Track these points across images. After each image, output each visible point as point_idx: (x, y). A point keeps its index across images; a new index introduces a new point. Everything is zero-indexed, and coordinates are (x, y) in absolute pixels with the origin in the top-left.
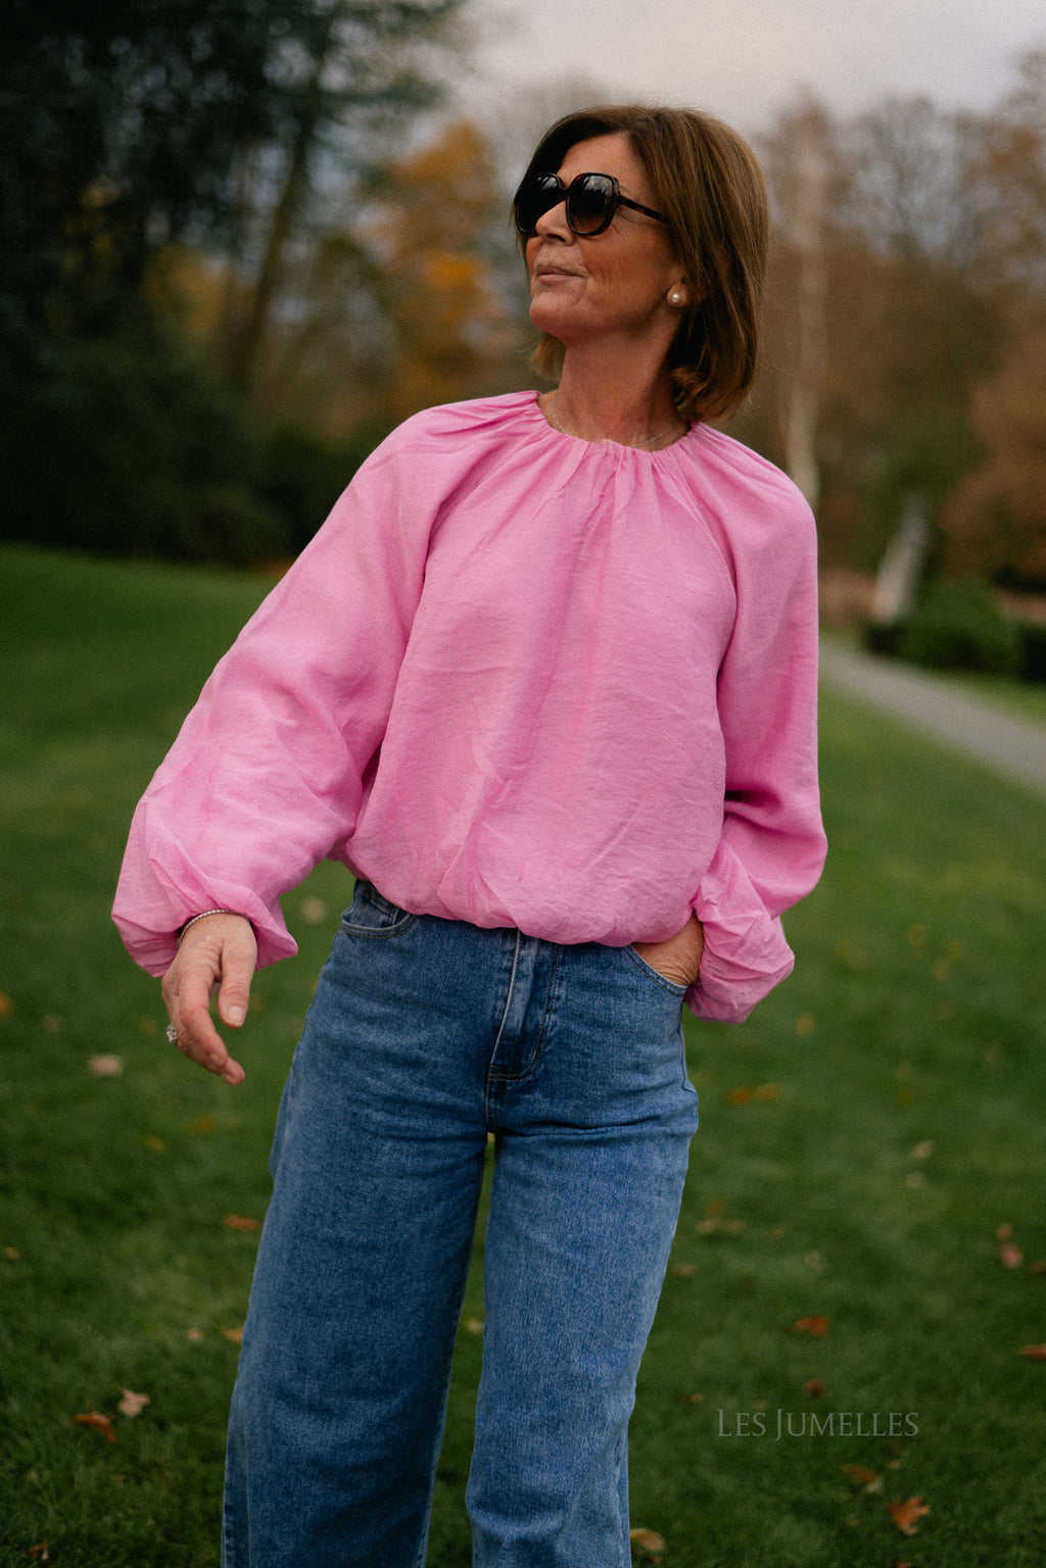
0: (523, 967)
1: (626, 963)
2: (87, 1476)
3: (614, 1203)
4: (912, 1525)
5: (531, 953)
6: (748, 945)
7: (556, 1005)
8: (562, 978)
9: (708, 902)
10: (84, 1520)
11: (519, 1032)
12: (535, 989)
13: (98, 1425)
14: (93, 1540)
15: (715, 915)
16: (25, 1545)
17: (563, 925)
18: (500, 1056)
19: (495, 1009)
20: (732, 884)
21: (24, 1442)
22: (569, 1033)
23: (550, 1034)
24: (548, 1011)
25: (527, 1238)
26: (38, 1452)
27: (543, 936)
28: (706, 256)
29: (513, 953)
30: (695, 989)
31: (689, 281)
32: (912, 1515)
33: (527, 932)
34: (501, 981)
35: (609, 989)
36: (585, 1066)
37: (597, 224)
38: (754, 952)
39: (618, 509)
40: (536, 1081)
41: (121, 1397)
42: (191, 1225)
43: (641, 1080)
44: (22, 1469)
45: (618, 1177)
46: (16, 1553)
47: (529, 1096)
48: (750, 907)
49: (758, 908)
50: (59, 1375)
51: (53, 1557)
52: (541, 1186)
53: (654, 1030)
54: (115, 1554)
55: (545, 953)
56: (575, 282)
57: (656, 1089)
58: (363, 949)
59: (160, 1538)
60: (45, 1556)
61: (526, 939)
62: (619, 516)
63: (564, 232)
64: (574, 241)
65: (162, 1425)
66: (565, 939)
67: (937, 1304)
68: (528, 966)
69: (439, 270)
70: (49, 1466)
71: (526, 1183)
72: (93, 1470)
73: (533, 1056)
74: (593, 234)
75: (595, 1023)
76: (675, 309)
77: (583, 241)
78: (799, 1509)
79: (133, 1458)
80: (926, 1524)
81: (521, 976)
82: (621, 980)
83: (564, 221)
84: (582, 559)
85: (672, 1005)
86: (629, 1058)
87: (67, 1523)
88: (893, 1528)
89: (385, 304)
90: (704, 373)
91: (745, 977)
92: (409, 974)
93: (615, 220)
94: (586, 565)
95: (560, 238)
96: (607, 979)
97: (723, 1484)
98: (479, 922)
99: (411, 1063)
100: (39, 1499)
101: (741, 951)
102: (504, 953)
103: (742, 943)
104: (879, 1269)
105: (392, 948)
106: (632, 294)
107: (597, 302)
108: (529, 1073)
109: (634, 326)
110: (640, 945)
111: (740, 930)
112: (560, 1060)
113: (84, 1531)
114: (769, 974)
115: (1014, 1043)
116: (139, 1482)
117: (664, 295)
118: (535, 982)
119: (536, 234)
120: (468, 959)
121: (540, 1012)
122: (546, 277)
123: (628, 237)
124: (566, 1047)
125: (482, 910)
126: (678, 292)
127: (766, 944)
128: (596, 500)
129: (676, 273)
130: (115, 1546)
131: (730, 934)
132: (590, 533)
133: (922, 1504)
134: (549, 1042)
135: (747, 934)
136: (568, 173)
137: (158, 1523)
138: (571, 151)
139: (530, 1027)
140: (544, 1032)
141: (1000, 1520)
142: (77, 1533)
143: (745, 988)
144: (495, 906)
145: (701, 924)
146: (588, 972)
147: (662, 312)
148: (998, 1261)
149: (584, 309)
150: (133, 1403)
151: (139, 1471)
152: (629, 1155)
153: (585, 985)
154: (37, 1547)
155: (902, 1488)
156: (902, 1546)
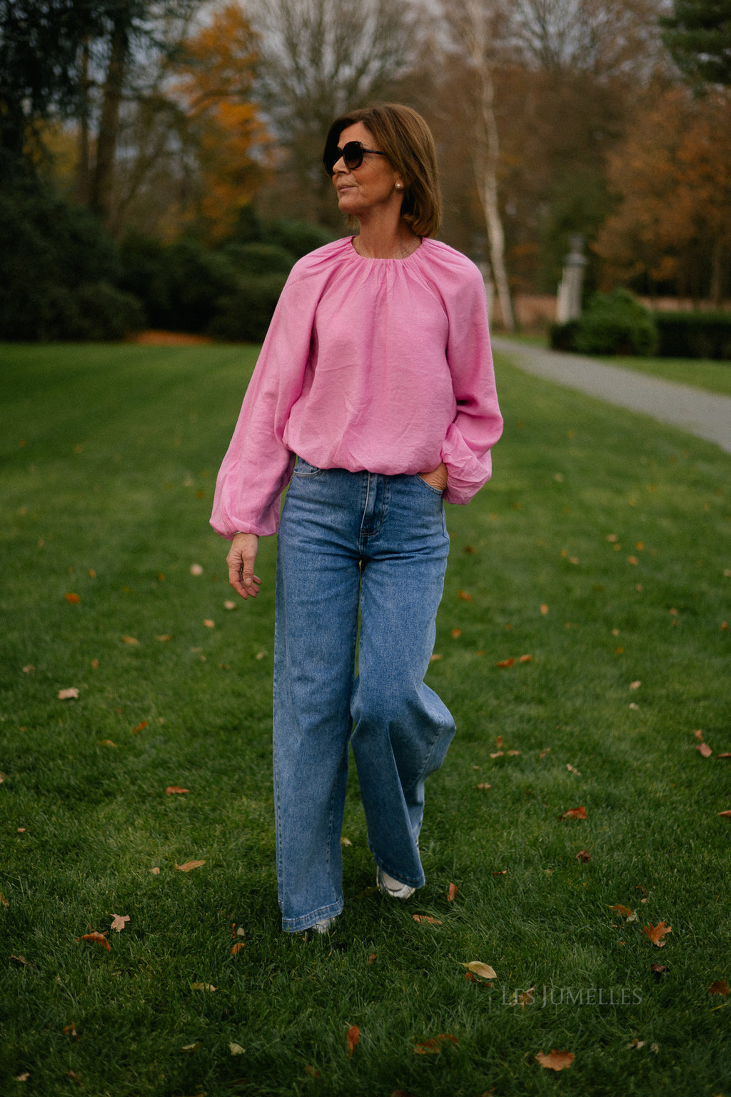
0: (372, 486)
1: (416, 481)
2: (95, 975)
3: (418, 590)
4: (661, 941)
5: (375, 479)
6: (465, 471)
7: (387, 501)
8: (389, 489)
9: (446, 454)
10: (97, 1005)
11: (372, 514)
12: (378, 495)
13: (98, 939)
14: (106, 1018)
15: (450, 460)
16: (59, 1028)
17: (387, 468)
18: (365, 525)
19: (361, 504)
20: (457, 445)
21: (49, 958)
22: (393, 513)
23: (385, 514)
24: (384, 503)
25: (383, 606)
26: (60, 965)
27: (380, 472)
28: (407, 165)
29: (367, 480)
30: (446, 493)
31: (402, 178)
32: (660, 934)
33: (372, 472)
34: (363, 492)
35: (409, 493)
36: (401, 526)
37: (357, 162)
38: (469, 474)
39: (389, 289)
40: (380, 535)
41: (112, 919)
42: (143, 797)
43: (425, 531)
44: (50, 975)
45: (419, 578)
46: (54, 1033)
47: (377, 543)
48: (465, 455)
49: (469, 454)
50: (66, 908)
51: (80, 1033)
52: (387, 585)
53: (430, 510)
54: (122, 1025)
55: (381, 479)
56: (354, 189)
57: (431, 535)
58: (304, 483)
59: (151, 1011)
60: (74, 1033)
61: (372, 474)
62: (390, 291)
63: (345, 170)
64: (350, 173)
65: (141, 935)
66: (389, 473)
67: (659, 788)
68: (374, 485)
69: (226, 113)
70: (68, 972)
71: (381, 584)
72: (100, 971)
73: (378, 524)
74: (357, 167)
75: (405, 508)
76: (399, 191)
77: (353, 172)
78: (584, 938)
79: (126, 960)
80: (671, 938)
81: (371, 489)
82: (414, 489)
83: (344, 165)
84: (377, 312)
85: (437, 499)
86: (419, 522)
87: (85, 1009)
88: (648, 943)
89: (190, 141)
90: (417, 215)
91: (466, 485)
92: (324, 492)
93: (364, 159)
94: (378, 314)
95: (344, 172)
96: (408, 489)
97: (530, 928)
98: (352, 471)
99: (329, 528)
100: (65, 995)
101: (463, 474)
102: (364, 480)
103: (462, 471)
104: (617, 770)
105: (316, 481)
106: (380, 188)
107: (364, 195)
108: (377, 531)
109: (384, 201)
110: (420, 473)
111: (461, 465)
112: (390, 525)
113: (98, 1013)
114: (478, 483)
115: (690, 606)
116: (131, 976)
117: (394, 186)
118: (377, 492)
119: (334, 174)
120: (349, 483)
121: (381, 505)
122: (342, 190)
123: (372, 165)
124: (393, 519)
125: (353, 466)
126: (399, 183)
127: (474, 470)
128: (379, 285)
129: (396, 175)
130: (121, 1020)
131: (456, 467)
132: (379, 300)
133: (667, 926)
134: (385, 517)
135: (464, 467)
136: (341, 145)
137: (148, 1001)
138: (342, 134)
139: (377, 511)
140: (383, 513)
141: (720, 930)
142: (94, 1015)
143: (467, 491)
144: (358, 464)
145: (446, 464)
146: (399, 486)
147: (394, 193)
148: (699, 753)
149: (360, 200)
150: (119, 923)
151: (130, 968)
152: (423, 569)
153: (399, 492)
154: (67, 1028)
155: (652, 915)
156: (656, 955)
